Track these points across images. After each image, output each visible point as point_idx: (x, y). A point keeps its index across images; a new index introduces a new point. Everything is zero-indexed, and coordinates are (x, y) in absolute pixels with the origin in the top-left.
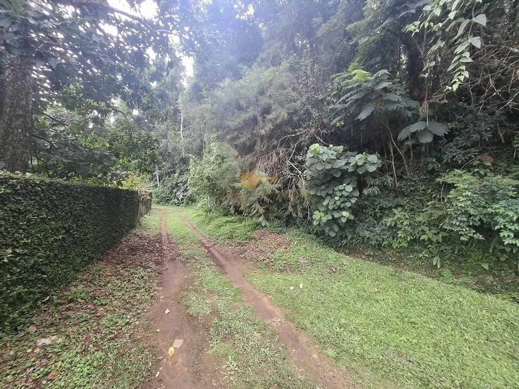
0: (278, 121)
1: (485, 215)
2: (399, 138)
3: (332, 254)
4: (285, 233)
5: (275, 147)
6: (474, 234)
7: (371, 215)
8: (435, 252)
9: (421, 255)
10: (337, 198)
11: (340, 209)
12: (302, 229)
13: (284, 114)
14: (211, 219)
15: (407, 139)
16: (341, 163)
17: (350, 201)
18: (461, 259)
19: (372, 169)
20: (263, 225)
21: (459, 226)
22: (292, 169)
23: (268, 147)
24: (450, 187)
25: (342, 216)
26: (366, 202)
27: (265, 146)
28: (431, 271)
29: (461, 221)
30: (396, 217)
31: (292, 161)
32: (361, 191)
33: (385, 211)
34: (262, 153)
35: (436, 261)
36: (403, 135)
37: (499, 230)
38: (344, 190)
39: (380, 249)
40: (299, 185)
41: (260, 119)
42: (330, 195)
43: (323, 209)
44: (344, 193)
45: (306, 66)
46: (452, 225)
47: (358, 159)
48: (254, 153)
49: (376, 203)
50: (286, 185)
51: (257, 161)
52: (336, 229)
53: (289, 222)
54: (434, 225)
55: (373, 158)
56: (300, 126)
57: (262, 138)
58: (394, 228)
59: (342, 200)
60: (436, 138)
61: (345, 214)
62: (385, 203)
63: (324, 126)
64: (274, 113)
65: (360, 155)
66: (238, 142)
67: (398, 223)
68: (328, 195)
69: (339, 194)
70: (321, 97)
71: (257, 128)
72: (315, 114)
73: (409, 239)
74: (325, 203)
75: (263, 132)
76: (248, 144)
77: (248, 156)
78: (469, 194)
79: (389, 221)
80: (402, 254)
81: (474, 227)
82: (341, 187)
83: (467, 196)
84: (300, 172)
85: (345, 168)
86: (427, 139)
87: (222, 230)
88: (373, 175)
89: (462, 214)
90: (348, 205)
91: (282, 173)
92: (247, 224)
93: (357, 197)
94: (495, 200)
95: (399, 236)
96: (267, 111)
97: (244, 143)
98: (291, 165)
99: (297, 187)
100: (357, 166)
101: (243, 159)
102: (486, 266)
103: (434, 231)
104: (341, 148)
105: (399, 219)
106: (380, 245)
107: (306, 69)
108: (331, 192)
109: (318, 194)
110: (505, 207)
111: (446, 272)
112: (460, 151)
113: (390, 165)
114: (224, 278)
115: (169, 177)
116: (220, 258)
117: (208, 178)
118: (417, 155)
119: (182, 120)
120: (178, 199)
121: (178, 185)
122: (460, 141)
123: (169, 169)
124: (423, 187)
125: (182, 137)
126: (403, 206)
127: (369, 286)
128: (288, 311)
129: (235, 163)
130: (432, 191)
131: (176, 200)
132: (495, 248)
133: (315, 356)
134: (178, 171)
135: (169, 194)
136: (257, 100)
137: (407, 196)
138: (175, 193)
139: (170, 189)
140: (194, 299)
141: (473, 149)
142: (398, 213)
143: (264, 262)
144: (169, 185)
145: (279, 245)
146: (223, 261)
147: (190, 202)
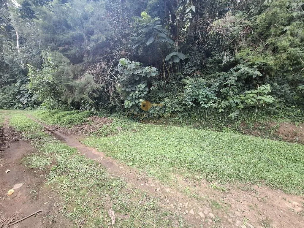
0: (100, 42)
1: (196, 96)
2: (166, 59)
3: (135, 124)
4: (109, 116)
5: (99, 61)
6: (193, 104)
7: (155, 102)
8: (180, 116)
9: (175, 119)
10: (137, 92)
11: (139, 98)
12: (119, 113)
13: (103, 38)
14: (54, 114)
15: (170, 60)
16: (138, 71)
17: (144, 94)
18: (189, 117)
19: (153, 75)
20: (94, 113)
21: (188, 101)
22: (111, 77)
23: (93, 60)
24: (185, 84)
25: (140, 102)
26: (152, 95)
27: (91, 59)
28: (179, 124)
29: (188, 99)
30: (165, 101)
31: (111, 71)
32: (149, 88)
33: (161, 99)
34: (90, 64)
35: (180, 120)
36: (168, 58)
37: (200, 102)
38: (141, 87)
39: (159, 119)
40: (116, 86)
41: (85, 38)
42: (134, 91)
43: (130, 99)
44: (140, 89)
45: (117, 9)
46: (186, 101)
47: (147, 69)
48: (83, 63)
49: (157, 95)
50: (108, 85)
51: (86, 68)
52: (137, 109)
53: (112, 110)
54: (181, 104)
55: (154, 69)
56: (116, 49)
57: (88, 52)
58: (164, 107)
59: (140, 93)
60: (181, 61)
61: (141, 100)
62: (161, 95)
63: (129, 50)
64: (96, 35)
65: (148, 67)
66: (69, 53)
67: (166, 104)
68: (132, 91)
69: (138, 89)
70: (127, 32)
71: (83, 44)
72: (124, 42)
73: (170, 112)
74: (131, 95)
75: (89, 48)
76: (77, 55)
77: (79, 65)
78: (191, 86)
79: (162, 104)
80: (168, 120)
81: (192, 101)
82: (139, 86)
83: (191, 87)
84: (116, 78)
85: (141, 75)
86: (177, 61)
87: (63, 119)
88: (154, 78)
89: (189, 96)
90: (143, 95)
91: (105, 78)
92: (83, 114)
93: (147, 91)
94: (199, 89)
95: (167, 111)
96: (91, 33)
97: (74, 55)
98: (110, 74)
99: (115, 88)
100: (146, 74)
101: (74, 66)
102: (197, 119)
103: (180, 106)
104: (138, 63)
105: (167, 102)
106: (159, 117)
107: (117, 11)
108: (134, 89)
109: (127, 90)
110: (202, 91)
111: (184, 124)
112: (189, 68)
113: (163, 76)
114: (64, 145)
115: (10, 86)
116: (62, 136)
117: (48, 84)
118: (174, 71)
119: (18, 37)
120: (22, 104)
121: (21, 92)
122: (190, 64)
123: (9, 78)
124: (176, 87)
125: (19, 52)
126: (168, 97)
127: (152, 134)
128: (108, 153)
129: (67, 68)
130: (180, 89)
131: (20, 105)
132: (200, 111)
133: (121, 167)
134: (19, 81)
135: (12, 100)
136: (82, 23)
137: (170, 91)
138: (19, 99)
139: (12, 96)
140: (36, 159)
141: (194, 68)
142: (166, 99)
143: (95, 133)
144: (11, 92)
145: (105, 123)
146: (64, 137)
147: (35, 106)
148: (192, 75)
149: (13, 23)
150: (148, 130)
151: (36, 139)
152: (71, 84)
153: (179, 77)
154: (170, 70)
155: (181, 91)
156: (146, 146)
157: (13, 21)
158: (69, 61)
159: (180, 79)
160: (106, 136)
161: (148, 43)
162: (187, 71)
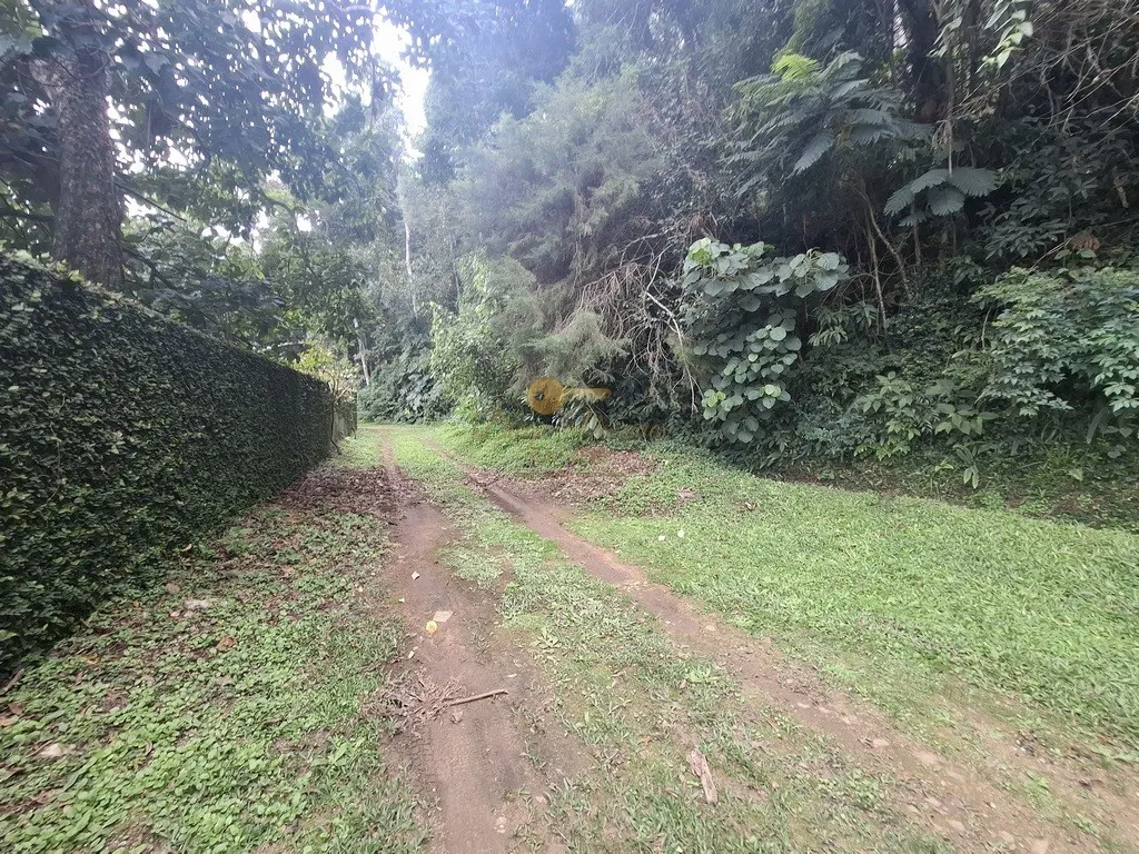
0: (619, 203)
1: (1074, 357)
2: (887, 210)
3: (745, 482)
4: (644, 449)
5: (613, 265)
6: (1050, 399)
7: (829, 394)
8: (969, 457)
9: (937, 469)
10: (752, 358)
11: (760, 381)
12: (679, 437)
13: (631, 185)
14: (485, 437)
15: (905, 213)
16: (759, 279)
17: (781, 362)
18: (1022, 466)
19: (827, 284)
20: (596, 436)
21: (1016, 386)
22: (653, 310)
23: (599, 262)
24: (995, 308)
25: (765, 395)
26: (818, 368)
27: (593, 260)
28: (961, 493)
29: (1021, 376)
30: (883, 391)
31: (652, 291)
32: (804, 340)
33: (860, 382)
34: (588, 276)
35: (970, 475)
36: (895, 204)
37: (1103, 386)
38: (769, 337)
39: (849, 466)
40: (670, 341)
41: (578, 199)
42: (738, 354)
43: (723, 384)
44: (767, 344)
45: (677, 73)
46: (1002, 386)
47: (797, 265)
48: (570, 276)
49: (839, 366)
50: (645, 339)
51: (576, 296)
52: (753, 425)
53: (654, 425)
54: (967, 401)
55: (830, 260)
56: (669, 213)
57: (585, 241)
58: (878, 415)
59: (763, 361)
60: (972, 204)
61: (770, 389)
62: (858, 365)
63: (719, 208)
64: (609, 183)
65: (800, 257)
66: (536, 254)
67: (888, 402)
68: (732, 354)
69: (757, 348)
70: (711, 142)
71: (573, 221)
72: (701, 181)
73: (911, 436)
74: (727, 371)
75: (587, 229)
76: (555, 257)
77: (558, 286)
78: (1039, 313)
79: (867, 402)
80: (898, 471)
81: (1048, 386)
82: (760, 334)
83: (1035, 319)
84: (671, 314)
85: (769, 290)
86: (951, 206)
87: (509, 453)
88: (829, 298)
89: (1023, 360)
90: (778, 369)
91: (632, 319)
92: (562, 437)
93: (796, 352)
94: (1097, 322)
95: (890, 430)
96: (595, 179)
97: (546, 257)
98: (651, 301)
99: (666, 346)
100: (793, 284)
101: (547, 291)
102: (1078, 474)
103: (964, 412)
104: (758, 248)
105: (890, 394)
106: (848, 455)
107: (677, 81)
108: (739, 348)
109: (712, 353)
110: (1117, 332)
111: (992, 496)
112: (1023, 229)
113: (869, 281)
114: (522, 528)
115: (389, 362)
116: (511, 501)
117: (473, 350)
118: (931, 254)
119: (408, 236)
120: (411, 409)
121: (410, 378)
122: (1028, 207)
123: (387, 345)
124: (944, 324)
125: (410, 273)
126: (897, 370)
127: (824, 527)
128: (654, 571)
129: (530, 299)
130: (962, 330)
131: (407, 411)
132: (1097, 434)
133: (711, 628)
134: (407, 349)
135: (391, 400)
136: (571, 157)
137: (908, 346)
138: (405, 396)
139: (392, 388)
140: (465, 557)
141: (1055, 224)
142: (888, 383)
143: (603, 500)
144: (390, 379)
145: (633, 470)
146: (518, 505)
147: (437, 414)
148: (1041, 259)
149: (402, 204)
150: (800, 508)
151: (455, 505)
152: (540, 344)
153: (960, 275)
154: (908, 252)
155: (969, 343)
156: (797, 569)
157: (401, 198)
158: (533, 278)
159: (966, 288)
160: (639, 514)
161: (804, 164)
162: (1009, 244)
